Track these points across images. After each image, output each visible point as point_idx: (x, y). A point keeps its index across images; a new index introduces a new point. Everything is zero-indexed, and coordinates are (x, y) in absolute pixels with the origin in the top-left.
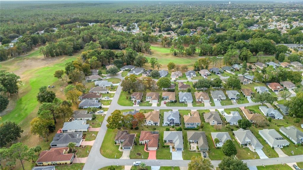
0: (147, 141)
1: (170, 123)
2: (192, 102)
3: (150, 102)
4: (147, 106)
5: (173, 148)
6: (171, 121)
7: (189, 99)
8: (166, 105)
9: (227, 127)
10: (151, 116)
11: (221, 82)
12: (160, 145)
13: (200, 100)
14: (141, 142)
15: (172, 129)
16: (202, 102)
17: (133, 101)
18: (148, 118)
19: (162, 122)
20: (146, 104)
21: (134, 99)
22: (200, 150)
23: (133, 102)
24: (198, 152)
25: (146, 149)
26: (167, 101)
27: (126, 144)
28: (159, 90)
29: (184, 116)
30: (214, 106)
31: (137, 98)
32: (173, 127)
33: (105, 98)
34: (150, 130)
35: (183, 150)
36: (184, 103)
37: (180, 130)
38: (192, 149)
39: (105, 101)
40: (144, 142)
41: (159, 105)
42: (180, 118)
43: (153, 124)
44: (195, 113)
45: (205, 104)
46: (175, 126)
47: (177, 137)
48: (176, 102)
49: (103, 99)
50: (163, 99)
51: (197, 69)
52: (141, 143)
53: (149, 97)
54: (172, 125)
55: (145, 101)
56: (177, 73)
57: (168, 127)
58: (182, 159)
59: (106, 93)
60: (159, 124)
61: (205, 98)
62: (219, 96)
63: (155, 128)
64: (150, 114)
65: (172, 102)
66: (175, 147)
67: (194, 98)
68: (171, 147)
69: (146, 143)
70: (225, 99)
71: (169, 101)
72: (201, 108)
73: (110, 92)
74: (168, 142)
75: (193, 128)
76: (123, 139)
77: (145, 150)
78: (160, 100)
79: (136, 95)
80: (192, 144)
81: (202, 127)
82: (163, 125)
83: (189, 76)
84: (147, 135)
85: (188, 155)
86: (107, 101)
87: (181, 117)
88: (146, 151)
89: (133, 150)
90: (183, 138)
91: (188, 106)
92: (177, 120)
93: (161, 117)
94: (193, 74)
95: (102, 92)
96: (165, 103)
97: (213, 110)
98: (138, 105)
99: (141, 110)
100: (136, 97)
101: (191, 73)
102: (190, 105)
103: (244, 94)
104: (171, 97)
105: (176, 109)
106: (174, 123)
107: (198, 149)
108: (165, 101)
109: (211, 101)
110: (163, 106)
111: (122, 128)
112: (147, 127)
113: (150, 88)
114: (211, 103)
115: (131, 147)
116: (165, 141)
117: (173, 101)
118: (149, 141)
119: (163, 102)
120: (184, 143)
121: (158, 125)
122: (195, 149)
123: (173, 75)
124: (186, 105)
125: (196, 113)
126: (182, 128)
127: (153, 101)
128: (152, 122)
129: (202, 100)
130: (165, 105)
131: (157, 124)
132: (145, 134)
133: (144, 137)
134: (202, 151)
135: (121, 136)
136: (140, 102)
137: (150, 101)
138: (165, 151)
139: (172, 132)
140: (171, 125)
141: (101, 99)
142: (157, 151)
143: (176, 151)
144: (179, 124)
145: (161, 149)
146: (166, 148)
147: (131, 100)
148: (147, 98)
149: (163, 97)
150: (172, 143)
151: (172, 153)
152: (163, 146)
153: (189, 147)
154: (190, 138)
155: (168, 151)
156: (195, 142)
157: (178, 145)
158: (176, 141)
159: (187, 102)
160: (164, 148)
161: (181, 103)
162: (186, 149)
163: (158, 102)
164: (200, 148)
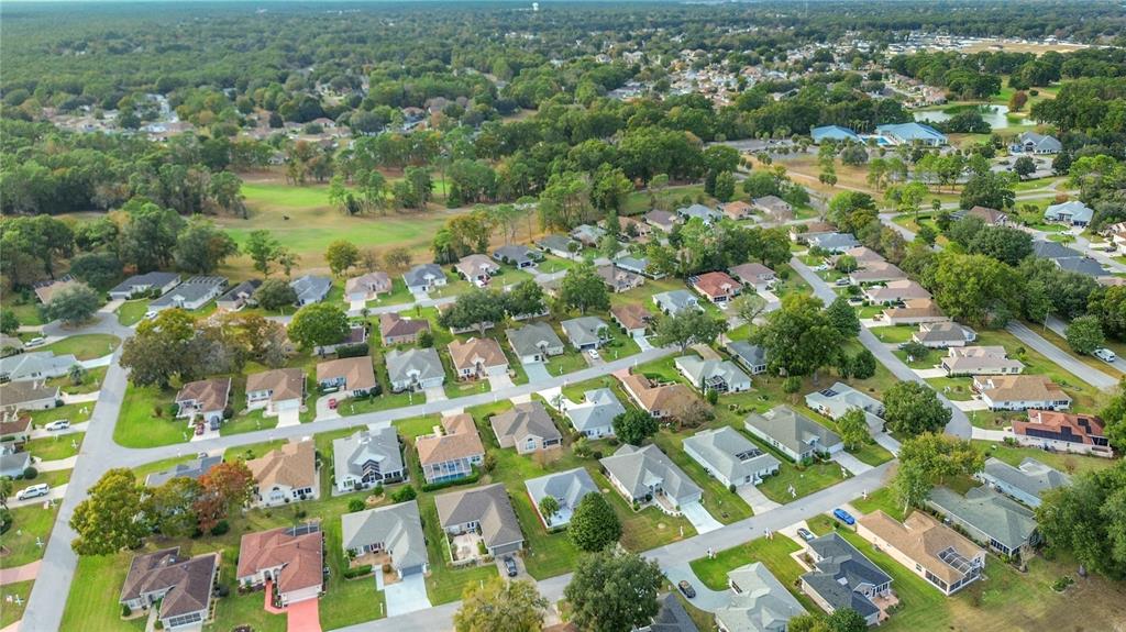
0: (271, 570)
1: (364, 481)
2: (444, 383)
3: (269, 413)
4: (256, 429)
5: (388, 570)
6: (368, 471)
7: (429, 375)
8: (340, 412)
9: (579, 451)
10: (279, 466)
11: (539, 294)
12: (331, 574)
13: (473, 371)
14: (248, 578)
15: (375, 502)
16: (482, 377)
17: (187, 418)
18: (268, 478)
19: (329, 481)
20: (248, 423)
21: (191, 414)
22: (491, 553)
23: (190, 426)
24: (484, 564)
25: (273, 604)
26: (340, 396)
27: (176, 604)
28: (302, 356)
29: (418, 442)
30: (526, 381)
31: (206, 406)
32: (378, 492)
33: (50, 429)
34: (279, 523)
35: (428, 568)
37: (409, 495)
38: (460, 556)
39: (47, 441)
40: (258, 578)
41: (307, 417)
42: (402, 451)
43: (292, 499)
44: (458, 419)
45: (493, 381)
46: (383, 486)
47: (399, 527)
48: (377, 392)
49: (41, 433)
50: (321, 390)
51: (445, 256)
52: (248, 583)
53: (259, 395)
54: (373, 485)
55: (245, 412)
56: (370, 279)
57: (355, 498)
58: (427, 604)
59: (52, 404)
60: (316, 493)
61: (490, 358)
62: (539, 345)
63: (301, 511)
64: (275, 461)
65: (363, 396)
66: (394, 565)
67: (448, 366)
68: (378, 568)
69: (270, 579)
70: (561, 351)
71: (351, 394)
72: (482, 399)
73: (68, 399)
74: (363, 553)
75: (457, 478)
76: (162, 587)
77: (268, 607)
78: (309, 395)
79: (197, 392)
80: (460, 542)
81: (490, 468)
82: (333, 494)
83: (420, 288)
84: (272, 544)
85: (450, 584)
86: (60, 439)
87: (405, 446)
88: (275, 611)
89: (213, 621)
90: (423, 526)
91: (428, 401)
92: (390, 464)
93: (323, 462)
94: (433, 277)
95: (28, 405)
96: (334, 405)
97: (522, 398)
98: (216, 434)
99: (229, 451)
100: (201, 401)
101: (424, 274)
102: (435, 394)
103: (623, 326)
104: (357, 375)
105: (379, 422)
106: (379, 476)
107: (484, 551)
108: (332, 396)
109: (513, 368)
110: (326, 417)
111: (152, 541)
112: (269, 516)
113: (260, 357)
114: (513, 373)
115: (201, 612)
116: (352, 554)
117: (368, 392)
118: (280, 567)
119: (322, 403)
120: (431, 542)
121: (311, 497)
122: (475, 553)
123: (355, 291)
124: (421, 399)
125: (462, 422)
126: (414, 486)
127: (281, 405)
128: (287, 491)
129: (478, 369)
130: (334, 415)
131: (308, 495)
132: (262, 544)
133: (257, 558)
134: (501, 555)
135: (149, 575)
136: (221, 417)
137: (265, 409)
138: (356, 590)
139: (377, 510)
140: (367, 487)
141: (28, 437)
142: (322, 600)
143: (402, 580)
144: (401, 475)
145: (339, 586)
146: (358, 578)
147: (180, 419)
148: (253, 397)
149: (321, 383)
150: (379, 555)
151: (384, 590)
152: (346, 574)
153: (449, 553)
154: (449, 520)
155: (367, 586)
156: (470, 528)
157: (403, 555)
158: (396, 544)
159: (421, 385)
160: (349, 580)
161: (400, 392)
162: (439, 562)
163: (304, 404)
164: (493, 546)
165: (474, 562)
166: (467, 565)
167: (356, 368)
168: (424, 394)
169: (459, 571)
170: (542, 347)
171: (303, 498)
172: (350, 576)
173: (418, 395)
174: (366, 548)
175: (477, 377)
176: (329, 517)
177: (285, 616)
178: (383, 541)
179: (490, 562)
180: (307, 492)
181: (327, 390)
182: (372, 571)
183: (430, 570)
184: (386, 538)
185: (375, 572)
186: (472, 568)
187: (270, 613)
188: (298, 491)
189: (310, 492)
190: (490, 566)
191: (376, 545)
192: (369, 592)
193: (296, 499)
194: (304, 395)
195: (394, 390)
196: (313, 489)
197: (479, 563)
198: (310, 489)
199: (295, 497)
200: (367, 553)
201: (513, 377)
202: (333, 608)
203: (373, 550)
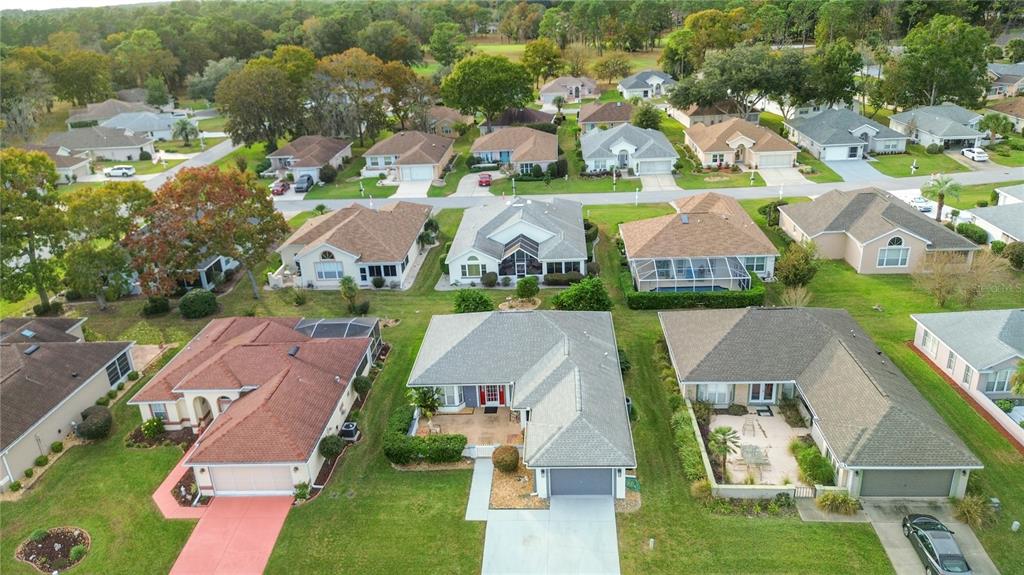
1: (502, 269)
2: (678, 166)
3: (387, 182)
5: (509, 465)
7: (653, 153)
8: (492, 190)
13: (729, 159)
14: (163, 406)
16: (745, 170)
17: (275, 179)
21: (282, 173)
24: (827, 518)
25: (178, 490)
26: (500, 173)
29: (624, 231)
30: (836, 178)
31: (302, 160)
32: (527, 294)
34: (313, 315)
35: (629, 488)
36: (616, 177)
37: (595, 301)
38: (737, 473)
41: (440, 192)
42: (589, 240)
43: (356, 281)
45: (768, 175)
46: (540, 284)
48: (558, 171)
49: (94, 178)
50: (474, 166)
52: (160, 421)
53: (381, 161)
55: (353, 179)
56: (573, 81)
60: (405, 279)
61: (764, 141)
62: (857, 132)
63: (359, 301)
65: (536, 174)
66: (530, 453)
68: (481, 450)
69: (207, 416)
70: (902, 148)
71: (517, 171)
72: (746, 193)
73: (160, 155)
74: (456, 407)
78: (454, 170)
79: (301, 147)
82: (436, 288)
83: (639, 91)
85: (703, 556)
88: (173, 511)
89: (15, 496)
90: (624, 370)
91: (643, 190)
92: (561, 247)
94: (660, 79)
96: (487, 184)
98: (300, 196)
100: (296, 159)
102: (659, 183)
104: (530, 146)
106: (534, 267)
107: (819, 471)
108: (486, 173)
109: (807, 162)
110: (469, 193)
112: (304, 302)
114: (806, 168)
116: (429, 402)
117: (544, 167)
118: (233, 394)
119: (470, 181)
120: (640, 414)
121: (393, 284)
123: (550, 89)
124: (634, 186)
126: (608, 291)
127: (407, 171)
128: (349, 265)
129: (740, 156)
130: (483, 192)
131: (389, 280)
134: (885, 500)
137: (383, 178)
138: (409, 502)
140: (506, 281)
141: (74, 178)
142: (305, 508)
143: (544, 504)
144: (583, 271)
145: (366, 479)
146: (424, 467)
147: (263, 177)
148: (373, 164)
149: (475, 156)
150: (496, 419)
151: (485, 522)
152: (389, 449)
153: (701, 457)
154: (698, 366)
155: (440, 499)
156: (762, 400)
157: (560, 429)
158: (543, 395)
159: (635, 170)
160: (398, 468)
161: (598, 175)
162: (669, 475)
163: (442, 178)
164: (853, 463)
165: (785, 501)
166: (764, 504)
167: (532, 139)
168: (639, 181)
169: (736, 520)
170: (865, 136)
171: (379, 284)
172: (401, 456)
173: (629, 182)
174: (467, 393)
175: (735, 170)
176: (411, 322)
177: (181, 532)
178: (512, 383)
179: (847, 513)
180: (387, 274)
181: (481, 165)
182: (467, 455)
183: (638, 495)
184: (521, 375)
185: (473, 461)
186: (781, 521)
187: (156, 513)
188: (371, 268)
189: (394, 274)
190: (848, 527)
191: (492, 389)
192: (440, 516)
193: (364, 283)
194: (446, 169)
195: (588, 171)
196: (399, 269)
197: (805, 509)
198: (393, 268)
199: (364, 278)
200: (467, 406)
201: (808, 173)
202: (320, 540)
203: (483, 402)
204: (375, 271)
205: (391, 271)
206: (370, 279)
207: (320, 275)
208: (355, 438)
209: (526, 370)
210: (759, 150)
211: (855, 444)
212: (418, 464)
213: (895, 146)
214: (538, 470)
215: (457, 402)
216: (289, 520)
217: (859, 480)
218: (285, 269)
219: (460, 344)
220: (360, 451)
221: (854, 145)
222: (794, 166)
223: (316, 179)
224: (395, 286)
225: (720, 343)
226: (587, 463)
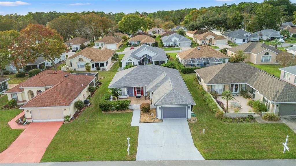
1: (139, 64)
2: (191, 45)
5: (146, 110)
6: (144, 58)
7: (184, 40)
13: (207, 43)
16: (212, 45)
24: (268, 122)
35: (192, 116)
38: (231, 111)
41: (118, 51)
43: (91, 69)
50: (128, 45)
52: (16, 101)
53: (100, 44)
61: (218, 37)
66: (155, 105)
68: (136, 107)
77: (13, 122)
82: (118, 70)
88: (15, 127)
91: (183, 50)
92: (160, 57)
102: (186, 48)
106: (150, 62)
114: (231, 44)
116: (116, 94)
119: (128, 49)
128: (88, 63)
129: (210, 42)
131: (102, 68)
143: (161, 121)
145: (92, 116)
146: (114, 112)
148: (97, 45)
149: (130, 43)
150: (141, 99)
151: (139, 127)
152: (101, 105)
153: (217, 106)
154: (212, 79)
155: (121, 121)
156: (234, 92)
157: (166, 93)
158: (158, 87)
159: (179, 45)
160: (105, 113)
161: (167, 47)
162: (205, 112)
163: (119, 48)
164: (276, 101)
165: (251, 118)
166: (244, 119)
167: (147, 38)
168: (180, 48)
169: (235, 124)
170: (247, 36)
171: (98, 69)
173: (177, 48)
174: (130, 89)
176: (109, 77)
177: (18, 133)
178: (146, 86)
179: (275, 121)
180: (101, 66)
181: (131, 45)
182: (131, 108)
183: (196, 118)
184: (149, 84)
185: (133, 110)
186: (251, 123)
187: (8, 127)
188: (96, 64)
189: (103, 66)
190: (278, 125)
191: (138, 89)
192: (121, 126)
193: (93, 69)
194: (120, 46)
195: (164, 46)
196: (105, 64)
197: (259, 120)
198: (103, 64)
199: (93, 67)
200: (130, 96)
201: (231, 46)
202: (73, 134)
203: (135, 95)
204: (97, 65)
205: (102, 65)
206: (95, 68)
207: (78, 66)
208: (89, 105)
209: (151, 82)
210: (216, 39)
211: (276, 96)
212: (112, 111)
213: (256, 39)
214: (158, 107)
215: (126, 94)
216: (61, 128)
217: (278, 108)
218: (67, 66)
219: (127, 75)
220: (90, 109)
221: (244, 38)
222: (227, 44)
223: (79, 48)
224: (104, 70)
225: (219, 73)
226: (177, 104)
